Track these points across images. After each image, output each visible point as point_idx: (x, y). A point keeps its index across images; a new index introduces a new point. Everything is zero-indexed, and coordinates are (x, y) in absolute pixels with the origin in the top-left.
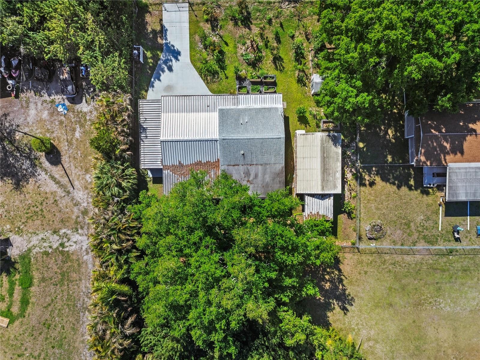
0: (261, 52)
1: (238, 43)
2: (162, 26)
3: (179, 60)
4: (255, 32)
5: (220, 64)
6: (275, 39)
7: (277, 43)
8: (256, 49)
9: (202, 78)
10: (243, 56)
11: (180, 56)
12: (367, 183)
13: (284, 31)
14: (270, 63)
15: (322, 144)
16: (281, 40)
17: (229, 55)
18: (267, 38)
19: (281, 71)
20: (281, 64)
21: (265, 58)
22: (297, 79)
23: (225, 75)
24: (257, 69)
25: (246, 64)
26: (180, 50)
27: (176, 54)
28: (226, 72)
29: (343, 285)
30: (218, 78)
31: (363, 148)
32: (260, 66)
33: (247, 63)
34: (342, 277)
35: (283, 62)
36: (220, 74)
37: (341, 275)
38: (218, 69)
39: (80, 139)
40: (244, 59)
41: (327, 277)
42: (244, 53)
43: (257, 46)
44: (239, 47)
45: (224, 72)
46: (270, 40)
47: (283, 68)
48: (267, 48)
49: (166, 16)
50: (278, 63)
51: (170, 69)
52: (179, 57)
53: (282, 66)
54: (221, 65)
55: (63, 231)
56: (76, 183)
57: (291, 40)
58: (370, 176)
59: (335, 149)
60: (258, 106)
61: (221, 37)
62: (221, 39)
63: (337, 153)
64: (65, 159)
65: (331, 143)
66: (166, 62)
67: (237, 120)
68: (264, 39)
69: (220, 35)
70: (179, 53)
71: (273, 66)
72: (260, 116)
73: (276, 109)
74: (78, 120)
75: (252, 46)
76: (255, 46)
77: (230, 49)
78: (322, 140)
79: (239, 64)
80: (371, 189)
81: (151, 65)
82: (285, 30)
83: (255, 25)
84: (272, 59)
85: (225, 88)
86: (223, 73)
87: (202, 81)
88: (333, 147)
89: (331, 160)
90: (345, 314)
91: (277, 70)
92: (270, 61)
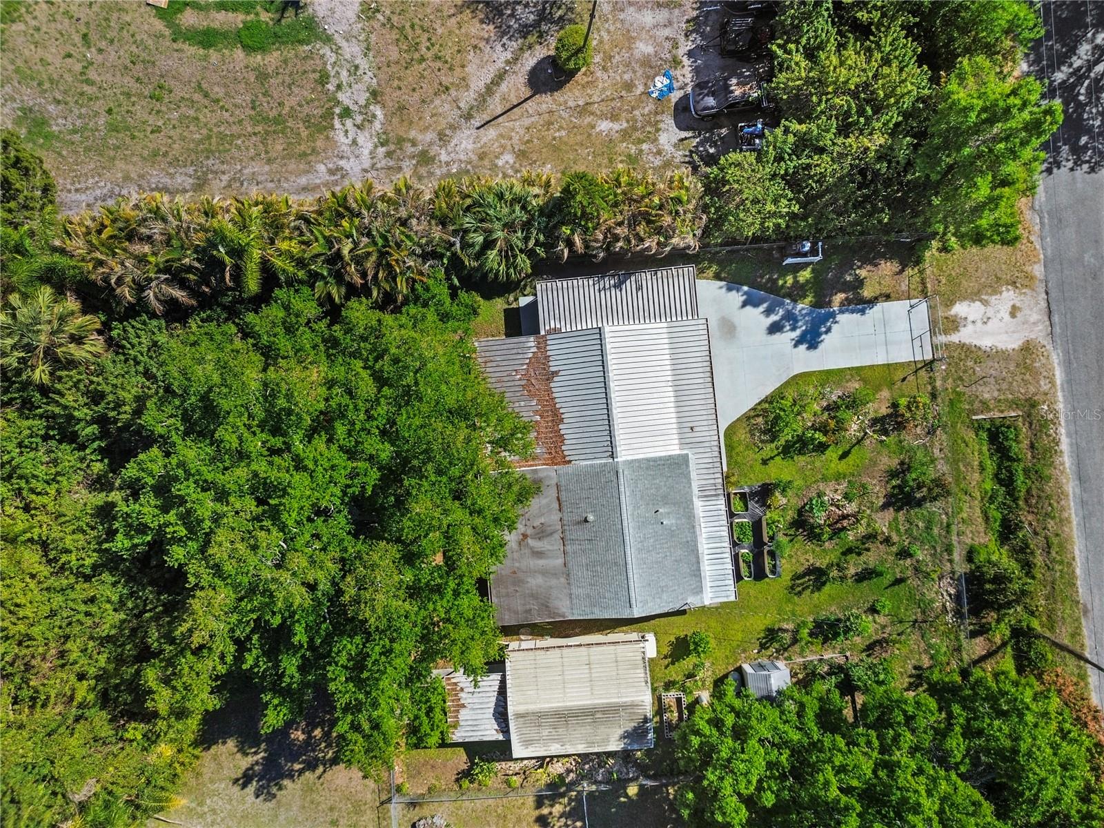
0: (831, 539)
1: (849, 482)
2: (872, 302)
3: (795, 346)
4: (879, 521)
5: (795, 443)
6: (866, 569)
7: (857, 574)
8: (839, 525)
9: (759, 403)
10: (819, 496)
11: (808, 348)
12: (545, 811)
13: (886, 588)
14: (808, 561)
15: (624, 707)
16: (865, 584)
17: (818, 464)
18: (868, 550)
19: (792, 588)
20: (808, 587)
21: (818, 549)
22: (776, 627)
23: (772, 458)
24: (792, 532)
25: (801, 504)
26: (821, 347)
27: (811, 339)
28: (778, 459)
29: (301, 772)
30: (762, 441)
31: (627, 796)
32: (799, 538)
33: (803, 507)
34: (321, 769)
35: (812, 592)
36: (773, 445)
37: (324, 765)
38: (782, 442)
39: (593, 132)
40: (811, 500)
41: (318, 732)
42: (826, 498)
43: (844, 528)
44: (839, 484)
45: (778, 454)
46: (863, 558)
47: (800, 593)
48: (844, 554)
49: (897, 308)
50: (809, 580)
51: (775, 329)
52: (803, 347)
53: (803, 589)
54: (793, 446)
55: (379, 113)
56: (491, 133)
57: (867, 605)
58: (561, 817)
59: (617, 736)
60: (704, 547)
61: (859, 442)
62: (854, 441)
63: (606, 741)
64: (546, 102)
65: (630, 726)
66: (790, 317)
67: (665, 500)
68: (864, 544)
69: (863, 438)
70: (813, 345)
71: (801, 570)
72: (679, 552)
73: (699, 590)
74: (639, 124)
75: (845, 517)
76: (845, 523)
77: (833, 465)
78: (633, 705)
79: (799, 489)
80: (532, 820)
81: (781, 282)
82: (889, 591)
83: (896, 519)
84: (818, 565)
85: (739, 459)
86: (776, 452)
87: (752, 405)
88: (620, 732)
89: (589, 729)
90: (236, 781)
91: (792, 580)
92: (811, 562)
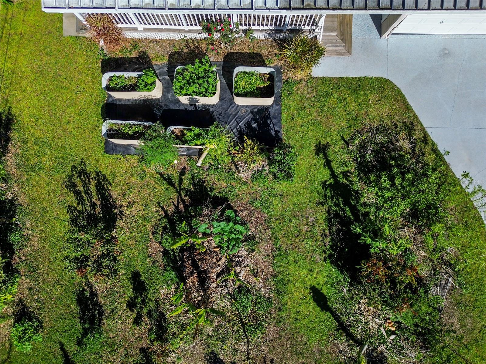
0: (166, 252)
1: (269, 300)
4: (189, 347)
5: (354, 210)
6: (101, 313)
7: (94, 295)
8: (189, 268)
9: (435, 150)
10: (248, 239)
13: (62, 349)
14: (130, 205)
16: (75, 307)
17: (308, 245)
18: (138, 321)
19: (83, 173)
20: (81, 201)
21: (149, 227)
22: (13, 135)
23: (328, 163)
24: (187, 184)
25: (237, 204)
28: (325, 174)
30: (363, 146)
32: (175, 195)
33: (230, 207)
35: (71, 209)
36: (352, 166)
38: (357, 186)
40: (243, 224)
42: (243, 252)
43: (182, 279)
44: (266, 279)
45: (333, 175)
46: (122, 310)
47: (72, 186)
48: (136, 276)
50: (93, 205)
53: (78, 193)
54: (347, 203)
57: (33, 305)
61: (343, 328)
62: (345, 320)
68: (149, 314)
69: (350, 336)
71: (115, 192)
75: (203, 281)
76: (192, 282)
77: (303, 273)
79: (263, 204)
82: (57, 348)
84: (120, 223)
85: (333, 101)
86: (338, 171)
87: (434, 135)
91: (98, 173)
92: (128, 212)
